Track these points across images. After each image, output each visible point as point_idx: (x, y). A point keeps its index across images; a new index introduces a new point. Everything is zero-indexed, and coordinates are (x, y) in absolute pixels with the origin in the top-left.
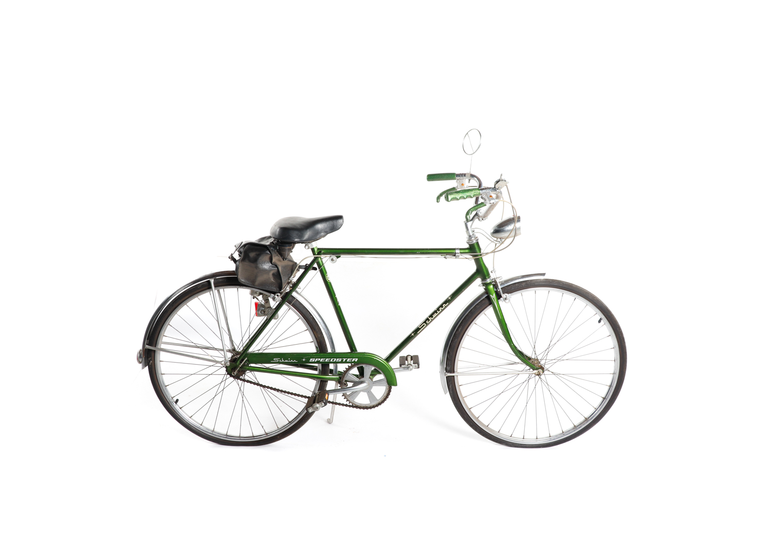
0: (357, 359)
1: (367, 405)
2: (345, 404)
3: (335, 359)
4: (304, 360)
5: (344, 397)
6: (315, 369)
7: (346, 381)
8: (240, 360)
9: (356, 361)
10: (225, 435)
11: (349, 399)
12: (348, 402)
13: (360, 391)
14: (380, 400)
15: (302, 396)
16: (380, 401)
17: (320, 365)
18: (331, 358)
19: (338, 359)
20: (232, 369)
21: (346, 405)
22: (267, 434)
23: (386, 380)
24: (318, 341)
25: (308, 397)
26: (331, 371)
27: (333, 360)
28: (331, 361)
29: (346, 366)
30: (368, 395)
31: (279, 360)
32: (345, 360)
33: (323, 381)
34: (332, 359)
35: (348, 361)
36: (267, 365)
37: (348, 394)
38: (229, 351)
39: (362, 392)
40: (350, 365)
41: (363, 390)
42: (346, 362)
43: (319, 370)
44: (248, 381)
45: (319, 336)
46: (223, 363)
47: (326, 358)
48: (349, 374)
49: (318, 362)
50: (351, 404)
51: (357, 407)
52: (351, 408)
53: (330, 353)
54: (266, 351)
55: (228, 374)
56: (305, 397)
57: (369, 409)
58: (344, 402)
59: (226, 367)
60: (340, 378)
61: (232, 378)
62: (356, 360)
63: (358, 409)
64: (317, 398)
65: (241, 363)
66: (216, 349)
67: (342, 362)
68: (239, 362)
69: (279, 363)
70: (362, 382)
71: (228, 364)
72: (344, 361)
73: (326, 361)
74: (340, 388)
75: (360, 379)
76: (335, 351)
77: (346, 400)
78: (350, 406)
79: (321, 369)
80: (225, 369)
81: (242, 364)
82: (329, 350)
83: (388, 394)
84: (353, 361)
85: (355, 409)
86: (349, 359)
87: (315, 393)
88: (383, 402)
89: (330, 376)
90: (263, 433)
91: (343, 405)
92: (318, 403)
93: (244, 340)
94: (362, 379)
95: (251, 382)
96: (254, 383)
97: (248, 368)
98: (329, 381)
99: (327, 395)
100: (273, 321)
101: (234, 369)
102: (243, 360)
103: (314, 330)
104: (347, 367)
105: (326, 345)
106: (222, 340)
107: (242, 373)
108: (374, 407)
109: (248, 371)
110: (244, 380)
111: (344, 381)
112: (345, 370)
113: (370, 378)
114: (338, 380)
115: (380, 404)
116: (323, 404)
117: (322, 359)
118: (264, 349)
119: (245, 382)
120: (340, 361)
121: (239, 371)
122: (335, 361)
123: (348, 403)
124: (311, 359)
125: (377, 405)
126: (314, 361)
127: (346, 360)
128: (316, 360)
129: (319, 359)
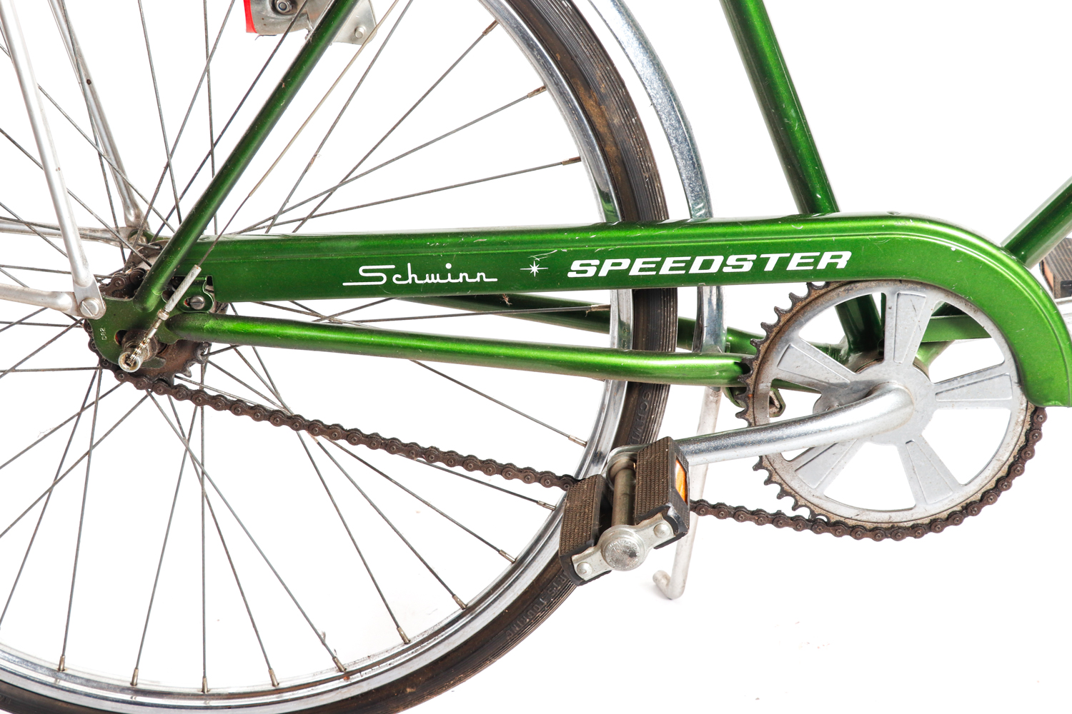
0: (847, 255)
1: (896, 518)
2: (771, 510)
3: (718, 260)
4: (535, 269)
5: (764, 474)
6: (597, 319)
7: (778, 384)
8: (163, 280)
9: (842, 264)
10: (123, 690)
11: (795, 484)
12: (788, 502)
13: (860, 439)
14: (974, 488)
15: (528, 475)
16: (972, 491)
17: (627, 295)
18: (695, 252)
19: (732, 260)
20: (121, 334)
21: (778, 519)
22: (348, 675)
23: (1011, 370)
24: (611, 149)
25: (566, 482)
26: (689, 333)
27: (707, 264)
28: (695, 269)
29: (779, 295)
30: (907, 459)
31: (389, 273)
32: (773, 260)
33: (642, 386)
34: (699, 260)
35: (792, 266)
36: (327, 307)
37: (789, 456)
38: (108, 236)
39: (868, 446)
40: (801, 289)
41: (876, 435)
42: (781, 274)
43: (621, 324)
44: (219, 402)
45: (616, 121)
46: (66, 302)
47: (664, 253)
48: (800, 341)
49: (616, 280)
50: (805, 513)
51: (838, 527)
52: (808, 533)
53: (681, 224)
54: (313, 228)
55: (104, 364)
56: (546, 479)
57: (909, 540)
58: (769, 500)
59: (89, 325)
60: (744, 367)
61: (128, 386)
62: (843, 261)
63: (847, 539)
64: (621, 486)
65: (169, 294)
66: (31, 228)
67: (758, 275)
68: (156, 293)
69: (390, 291)
70: (869, 391)
71: (97, 307)
72: (770, 267)
73: (665, 270)
74: (743, 424)
75: (857, 369)
76: (710, 214)
77: (776, 489)
78: (797, 523)
79: (628, 316)
80: (82, 336)
81: (171, 306)
82: (677, 207)
83: (1024, 453)
84: (822, 265)
85: (827, 536)
86: (797, 258)
87: (598, 457)
88: (988, 497)
89: (681, 360)
90: (326, 668)
91: (758, 516)
92: (631, 521)
93: (182, 173)
94: (873, 373)
95: (237, 407)
96: (257, 413)
97: (210, 324)
98: (675, 389)
99: (678, 468)
100: (337, 52)
101: (130, 333)
102: (176, 281)
103: (587, 85)
104: (786, 305)
105: (654, 177)
106: (44, 167)
107: (184, 355)
108: (935, 525)
109: (215, 346)
110: (199, 397)
111: (765, 386)
112: (772, 319)
113: (916, 364)
114: (733, 380)
115: (970, 508)
116: (666, 527)
117: (639, 263)
118: (304, 211)
119: (208, 409)
120: (747, 267)
121: (161, 347)
122: (714, 269)
123: (786, 506)
124: (576, 265)
125: (954, 517)
126: (591, 272)
127: (783, 263)
128: (608, 266)
129: (625, 263)
